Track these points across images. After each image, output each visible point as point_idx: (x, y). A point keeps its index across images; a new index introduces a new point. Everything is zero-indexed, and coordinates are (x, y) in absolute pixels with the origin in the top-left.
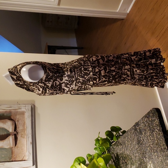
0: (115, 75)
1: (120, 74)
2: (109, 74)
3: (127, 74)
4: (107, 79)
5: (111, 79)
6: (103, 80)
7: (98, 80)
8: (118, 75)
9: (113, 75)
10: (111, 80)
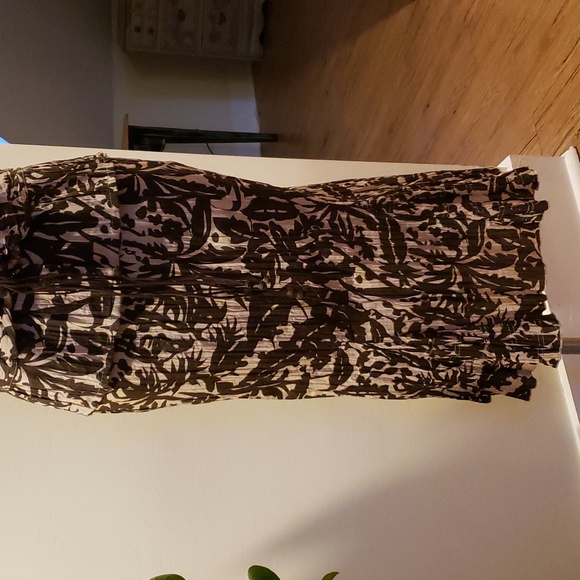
0: (295, 235)
1: (324, 232)
2: (254, 222)
3: (362, 241)
4: (245, 244)
5: (268, 246)
6: (218, 246)
7: (187, 239)
8: (315, 235)
9: (282, 230)
10: (265, 250)
